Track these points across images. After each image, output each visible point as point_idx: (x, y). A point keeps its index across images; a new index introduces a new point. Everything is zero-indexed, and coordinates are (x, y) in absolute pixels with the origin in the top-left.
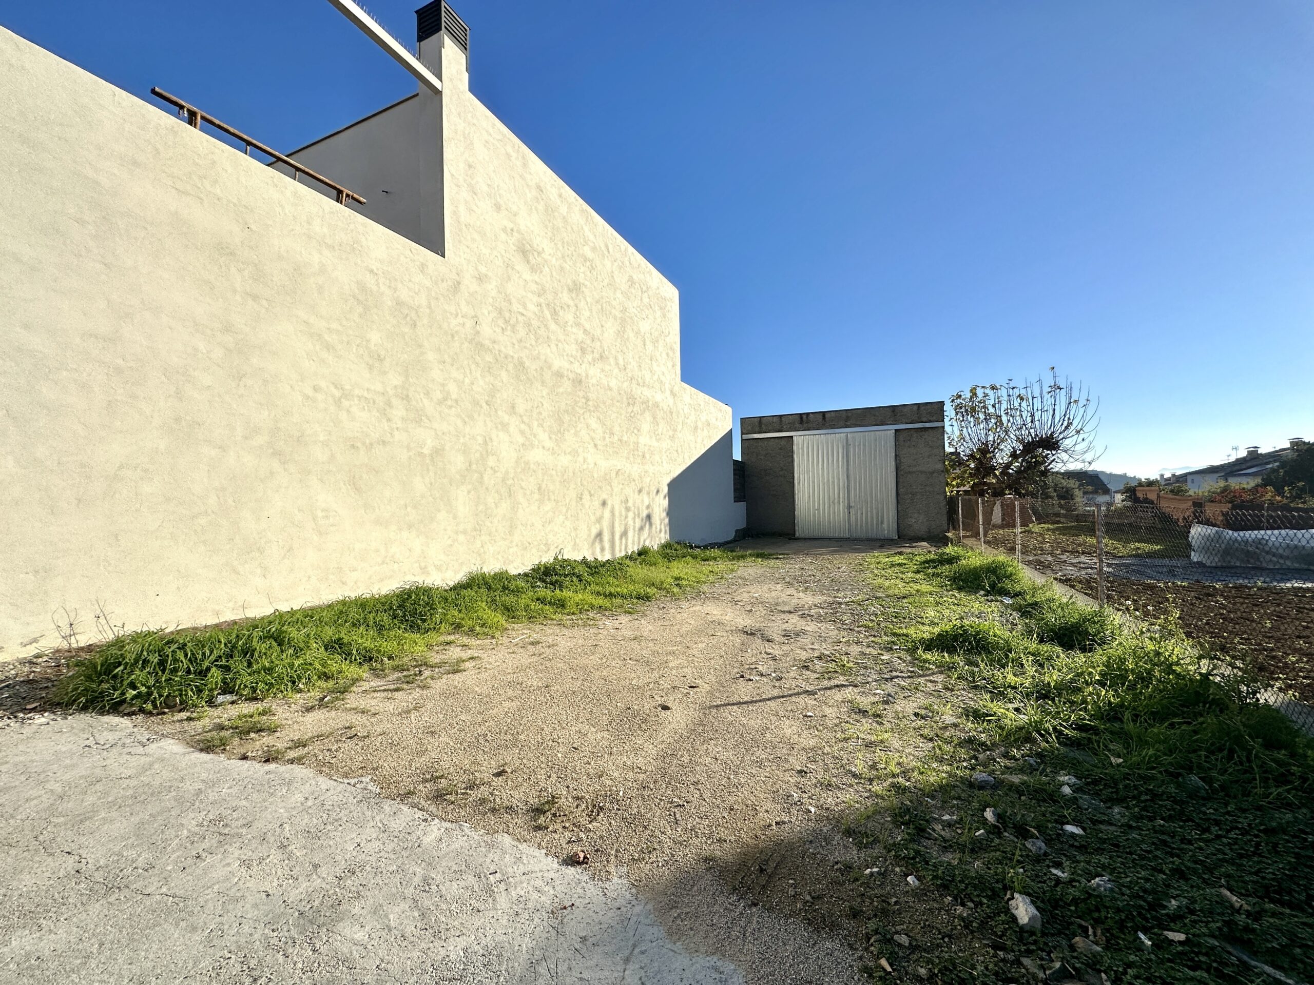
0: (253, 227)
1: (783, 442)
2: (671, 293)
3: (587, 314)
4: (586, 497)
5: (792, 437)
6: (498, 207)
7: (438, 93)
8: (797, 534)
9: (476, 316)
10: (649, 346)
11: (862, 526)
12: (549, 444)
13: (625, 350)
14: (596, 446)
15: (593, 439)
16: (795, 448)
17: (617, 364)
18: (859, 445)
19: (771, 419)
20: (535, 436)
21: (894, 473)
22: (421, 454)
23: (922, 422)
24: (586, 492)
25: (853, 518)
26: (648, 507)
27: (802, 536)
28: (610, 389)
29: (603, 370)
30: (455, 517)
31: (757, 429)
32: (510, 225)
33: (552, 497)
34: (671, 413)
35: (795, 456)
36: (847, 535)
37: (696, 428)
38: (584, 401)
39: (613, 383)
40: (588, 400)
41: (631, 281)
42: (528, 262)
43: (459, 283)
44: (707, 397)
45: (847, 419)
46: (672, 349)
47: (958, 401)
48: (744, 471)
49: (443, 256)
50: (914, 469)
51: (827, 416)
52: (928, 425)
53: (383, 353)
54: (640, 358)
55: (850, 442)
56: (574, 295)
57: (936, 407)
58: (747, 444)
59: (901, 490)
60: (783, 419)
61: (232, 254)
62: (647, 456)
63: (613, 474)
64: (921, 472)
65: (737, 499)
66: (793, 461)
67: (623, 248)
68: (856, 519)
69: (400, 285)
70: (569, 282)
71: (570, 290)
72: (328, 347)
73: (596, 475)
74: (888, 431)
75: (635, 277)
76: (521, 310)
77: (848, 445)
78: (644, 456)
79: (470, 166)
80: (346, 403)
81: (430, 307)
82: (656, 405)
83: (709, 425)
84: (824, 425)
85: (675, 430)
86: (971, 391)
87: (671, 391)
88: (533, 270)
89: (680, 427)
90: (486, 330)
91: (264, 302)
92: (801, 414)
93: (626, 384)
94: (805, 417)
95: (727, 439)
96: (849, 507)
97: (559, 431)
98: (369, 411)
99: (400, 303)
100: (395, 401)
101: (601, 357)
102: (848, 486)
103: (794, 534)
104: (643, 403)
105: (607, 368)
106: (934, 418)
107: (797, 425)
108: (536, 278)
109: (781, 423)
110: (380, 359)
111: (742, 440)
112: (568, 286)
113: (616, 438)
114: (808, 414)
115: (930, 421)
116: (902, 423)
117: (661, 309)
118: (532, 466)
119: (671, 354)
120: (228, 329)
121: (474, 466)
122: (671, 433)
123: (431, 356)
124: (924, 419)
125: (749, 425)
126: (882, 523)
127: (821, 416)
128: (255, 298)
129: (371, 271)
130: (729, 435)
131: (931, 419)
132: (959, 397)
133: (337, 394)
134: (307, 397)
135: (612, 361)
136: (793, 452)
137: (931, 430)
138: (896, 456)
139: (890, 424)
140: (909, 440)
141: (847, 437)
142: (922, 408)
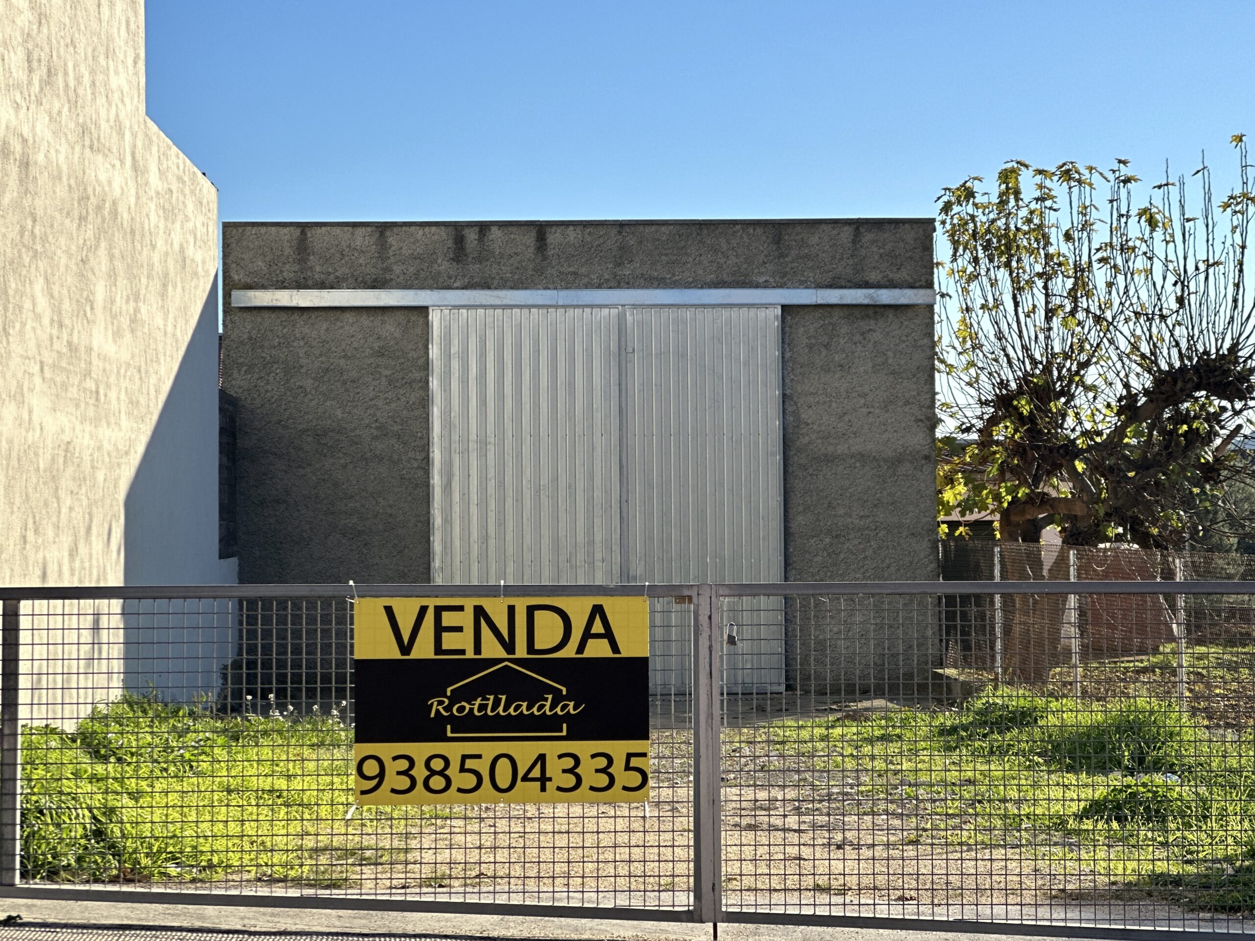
1: (390, 328)
5: (423, 310)
13: (76, 35)
14: (42, 368)
15: (38, 345)
16: (434, 352)
17: (67, 87)
18: (662, 356)
19: (344, 235)
21: (779, 458)
23: (867, 285)
28: (59, 176)
29: (51, 116)
31: (289, 272)
34: (133, 233)
35: (434, 383)
37: (166, 281)
38: (30, 224)
39: (62, 154)
45: (622, 256)
50: (842, 449)
51: (554, 238)
52: (886, 296)
54: (93, 53)
55: (632, 339)
57: (910, 236)
58: (244, 326)
59: (799, 521)
60: (392, 239)
62: (102, 392)
64: (862, 458)
66: (425, 402)
73: (41, 465)
77: (623, 351)
78: (98, 395)
82: (114, 212)
84: (540, 271)
85: (137, 294)
87: (134, 154)
89: (144, 282)
92: (457, 229)
94: (471, 236)
101: (49, 72)
104: (98, 210)
105: (56, 106)
106: (904, 275)
107: (444, 266)
109: (382, 252)
111: (230, 309)
114: (483, 227)
115: (892, 285)
116: (804, 284)
122: (132, 307)
124: (873, 277)
127: (530, 239)
131: (896, 276)
135: (61, 81)
136: (426, 367)
137: (890, 314)
138: (785, 397)
139: (766, 286)
140: (827, 346)
141: (621, 318)
142: (868, 237)
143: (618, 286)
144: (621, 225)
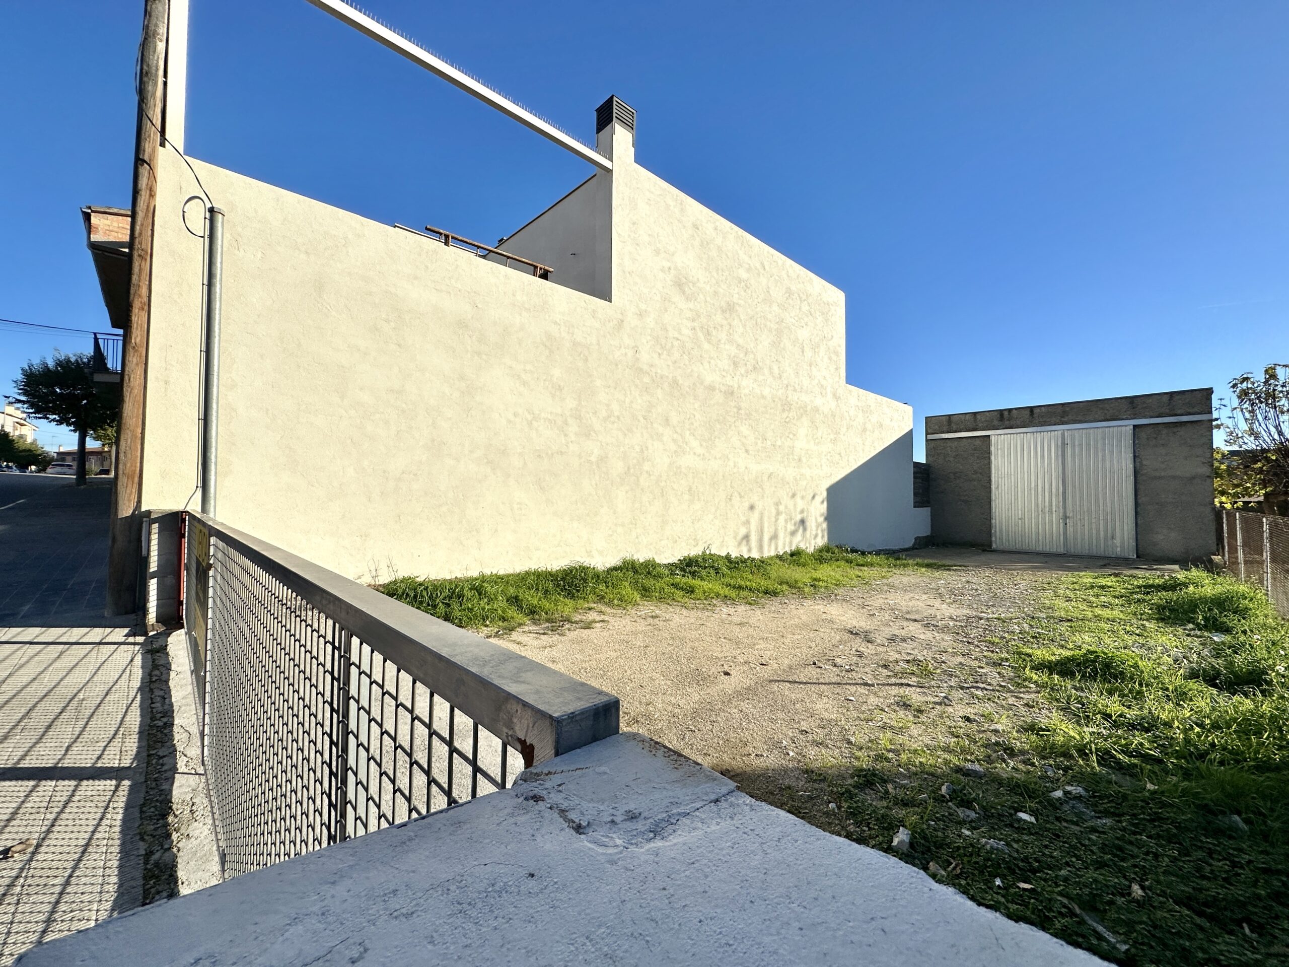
0: (479, 305)
1: (978, 442)
2: (836, 297)
3: (741, 330)
4: (736, 499)
5: (989, 436)
6: (657, 252)
7: (609, 171)
8: (994, 546)
9: (636, 346)
10: (809, 353)
11: (1083, 539)
12: (700, 451)
13: (781, 359)
14: (747, 451)
15: (743, 444)
16: (992, 449)
17: (771, 373)
18: (1081, 445)
19: (963, 417)
20: (686, 443)
21: (1132, 478)
22: (589, 461)
23: (1176, 415)
24: (736, 494)
25: (1070, 530)
26: (802, 512)
27: (1001, 548)
28: (764, 397)
29: (755, 380)
30: (615, 513)
31: (945, 429)
32: (667, 264)
33: (702, 498)
34: (834, 416)
35: (993, 458)
36: (1062, 550)
37: (865, 430)
38: (735, 410)
39: (767, 392)
40: (739, 409)
41: (789, 292)
42: (684, 293)
43: (622, 321)
44: (879, 397)
45: (1064, 414)
46: (836, 353)
47: (1244, 385)
48: (928, 475)
49: (610, 301)
50: (1163, 474)
51: (1036, 411)
52: (1184, 418)
53: (562, 384)
54: (797, 365)
55: (1068, 440)
56: (728, 315)
57: (1198, 395)
58: (932, 444)
59: (1143, 499)
60: (978, 417)
61: (466, 326)
62: (804, 460)
63: (765, 478)
64: (1174, 477)
65: (917, 504)
66: (989, 463)
67: (780, 263)
68: (1075, 532)
69: (576, 330)
70: (723, 304)
71: (723, 312)
72: (524, 383)
73: (746, 479)
74: (1126, 427)
75: (793, 288)
76: (676, 335)
77: (1064, 444)
78: (800, 460)
79: (634, 224)
80: (535, 424)
81: (598, 344)
82: (816, 410)
83: (881, 426)
84: (1031, 422)
85: (838, 433)
86: (1266, 371)
87: (834, 395)
88: (688, 299)
89: (844, 430)
90: (645, 357)
91: (484, 357)
92: (1001, 411)
93: (780, 392)
94: (1006, 413)
95: (907, 440)
96: (1065, 517)
97: (710, 439)
98: (552, 429)
99: (575, 344)
100: (571, 421)
101: (755, 368)
102: (1064, 493)
103: (990, 546)
104: (800, 408)
105: (761, 378)
106: (1196, 410)
107: (996, 423)
108: (691, 305)
109: (975, 420)
110: (560, 389)
111: (927, 440)
112: (721, 308)
113: (769, 443)
114: (1010, 410)
115: (1190, 414)
116: (1145, 417)
117: (823, 314)
118: (683, 470)
119: (834, 358)
120: (462, 378)
121: (632, 471)
122: (832, 436)
123: (598, 383)
124: (1179, 412)
125: (933, 424)
126: (1113, 538)
127: (1028, 412)
128: (479, 354)
129: (556, 323)
130: (909, 436)
131: (1191, 411)
132: (1246, 379)
133: (529, 417)
134: (509, 421)
135: (766, 371)
136: (990, 453)
137: (1189, 425)
138: (1135, 457)
139: (1127, 419)
140: (1155, 438)
141: (1063, 435)
142: (1177, 397)
143: (1063, 424)
144: (1063, 405)
